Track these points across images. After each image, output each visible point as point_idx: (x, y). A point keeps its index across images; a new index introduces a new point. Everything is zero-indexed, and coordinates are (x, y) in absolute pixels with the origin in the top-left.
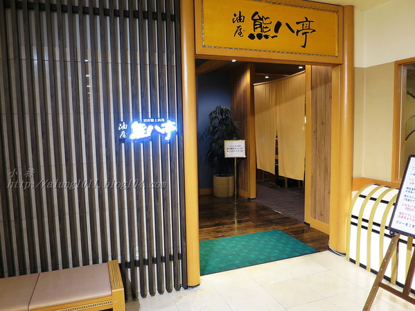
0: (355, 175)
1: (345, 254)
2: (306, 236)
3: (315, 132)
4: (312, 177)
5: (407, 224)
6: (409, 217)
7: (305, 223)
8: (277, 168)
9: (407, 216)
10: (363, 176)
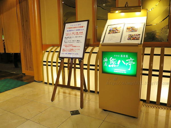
0: (44, 43)
1: (42, 81)
2: (24, 78)
3: (23, 26)
4: (24, 49)
5: (66, 53)
6: (67, 50)
7: (23, 74)
8: (5, 49)
9: (66, 50)
10: (47, 44)
